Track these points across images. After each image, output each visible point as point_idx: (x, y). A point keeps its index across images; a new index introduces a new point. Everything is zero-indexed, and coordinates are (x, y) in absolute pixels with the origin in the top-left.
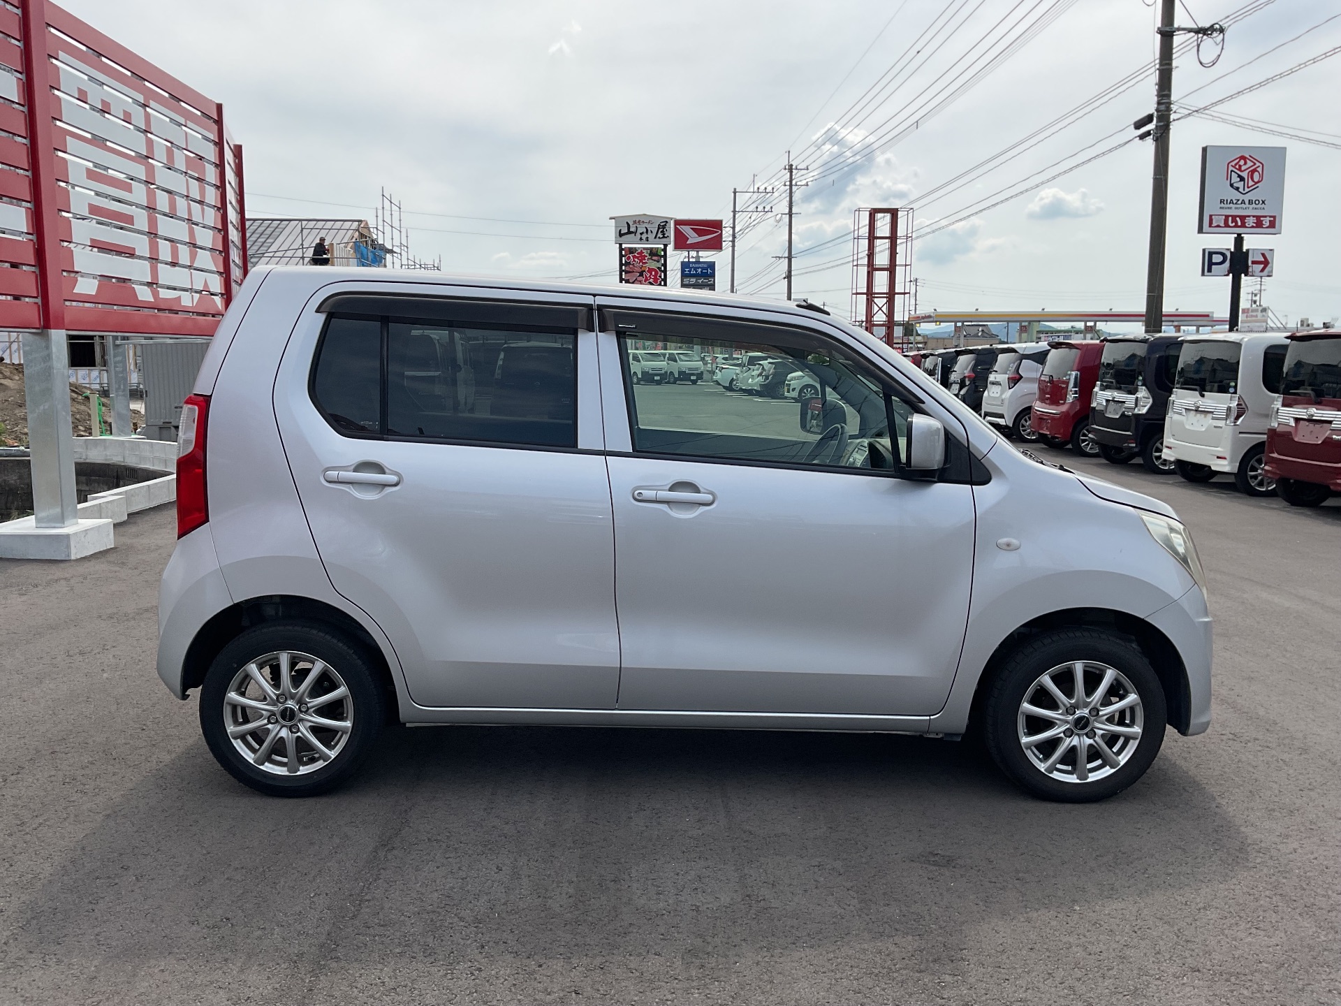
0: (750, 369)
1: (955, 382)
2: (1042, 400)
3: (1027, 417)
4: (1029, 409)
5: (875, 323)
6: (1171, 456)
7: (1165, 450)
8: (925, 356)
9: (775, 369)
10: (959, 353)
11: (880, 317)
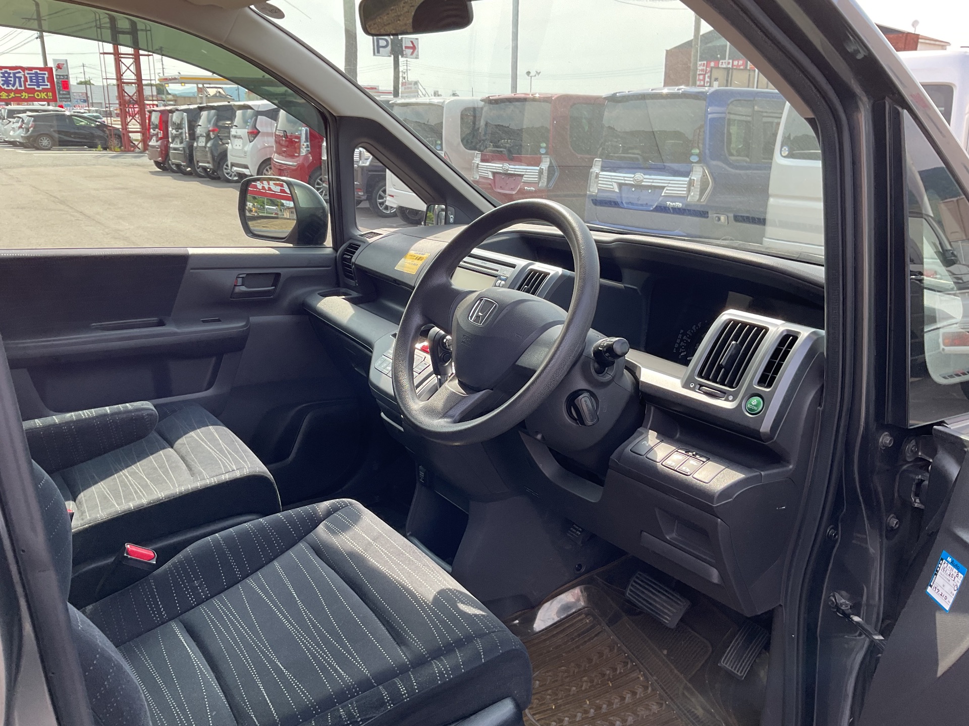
0: (10, 122)
1: (201, 135)
2: (279, 154)
3: (268, 167)
4: (270, 159)
5: (124, 81)
6: (394, 203)
7: (388, 198)
8: (171, 111)
9: (34, 121)
10: (201, 109)
11: (129, 76)
